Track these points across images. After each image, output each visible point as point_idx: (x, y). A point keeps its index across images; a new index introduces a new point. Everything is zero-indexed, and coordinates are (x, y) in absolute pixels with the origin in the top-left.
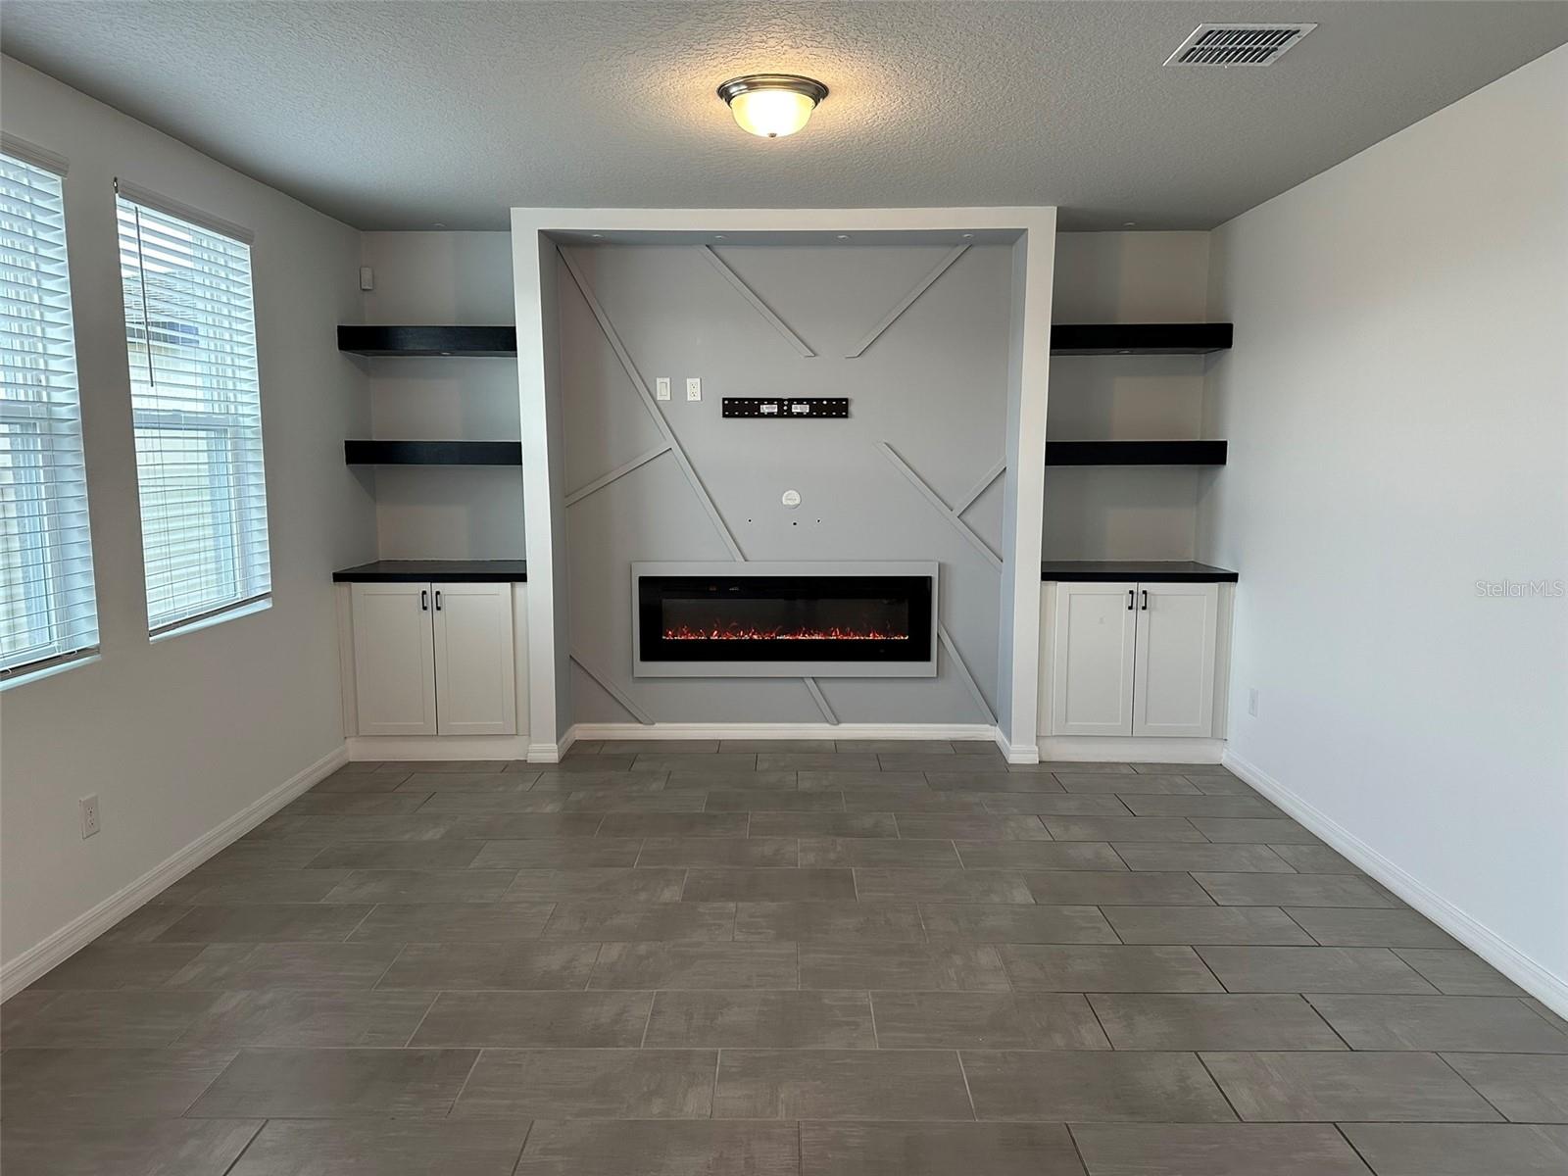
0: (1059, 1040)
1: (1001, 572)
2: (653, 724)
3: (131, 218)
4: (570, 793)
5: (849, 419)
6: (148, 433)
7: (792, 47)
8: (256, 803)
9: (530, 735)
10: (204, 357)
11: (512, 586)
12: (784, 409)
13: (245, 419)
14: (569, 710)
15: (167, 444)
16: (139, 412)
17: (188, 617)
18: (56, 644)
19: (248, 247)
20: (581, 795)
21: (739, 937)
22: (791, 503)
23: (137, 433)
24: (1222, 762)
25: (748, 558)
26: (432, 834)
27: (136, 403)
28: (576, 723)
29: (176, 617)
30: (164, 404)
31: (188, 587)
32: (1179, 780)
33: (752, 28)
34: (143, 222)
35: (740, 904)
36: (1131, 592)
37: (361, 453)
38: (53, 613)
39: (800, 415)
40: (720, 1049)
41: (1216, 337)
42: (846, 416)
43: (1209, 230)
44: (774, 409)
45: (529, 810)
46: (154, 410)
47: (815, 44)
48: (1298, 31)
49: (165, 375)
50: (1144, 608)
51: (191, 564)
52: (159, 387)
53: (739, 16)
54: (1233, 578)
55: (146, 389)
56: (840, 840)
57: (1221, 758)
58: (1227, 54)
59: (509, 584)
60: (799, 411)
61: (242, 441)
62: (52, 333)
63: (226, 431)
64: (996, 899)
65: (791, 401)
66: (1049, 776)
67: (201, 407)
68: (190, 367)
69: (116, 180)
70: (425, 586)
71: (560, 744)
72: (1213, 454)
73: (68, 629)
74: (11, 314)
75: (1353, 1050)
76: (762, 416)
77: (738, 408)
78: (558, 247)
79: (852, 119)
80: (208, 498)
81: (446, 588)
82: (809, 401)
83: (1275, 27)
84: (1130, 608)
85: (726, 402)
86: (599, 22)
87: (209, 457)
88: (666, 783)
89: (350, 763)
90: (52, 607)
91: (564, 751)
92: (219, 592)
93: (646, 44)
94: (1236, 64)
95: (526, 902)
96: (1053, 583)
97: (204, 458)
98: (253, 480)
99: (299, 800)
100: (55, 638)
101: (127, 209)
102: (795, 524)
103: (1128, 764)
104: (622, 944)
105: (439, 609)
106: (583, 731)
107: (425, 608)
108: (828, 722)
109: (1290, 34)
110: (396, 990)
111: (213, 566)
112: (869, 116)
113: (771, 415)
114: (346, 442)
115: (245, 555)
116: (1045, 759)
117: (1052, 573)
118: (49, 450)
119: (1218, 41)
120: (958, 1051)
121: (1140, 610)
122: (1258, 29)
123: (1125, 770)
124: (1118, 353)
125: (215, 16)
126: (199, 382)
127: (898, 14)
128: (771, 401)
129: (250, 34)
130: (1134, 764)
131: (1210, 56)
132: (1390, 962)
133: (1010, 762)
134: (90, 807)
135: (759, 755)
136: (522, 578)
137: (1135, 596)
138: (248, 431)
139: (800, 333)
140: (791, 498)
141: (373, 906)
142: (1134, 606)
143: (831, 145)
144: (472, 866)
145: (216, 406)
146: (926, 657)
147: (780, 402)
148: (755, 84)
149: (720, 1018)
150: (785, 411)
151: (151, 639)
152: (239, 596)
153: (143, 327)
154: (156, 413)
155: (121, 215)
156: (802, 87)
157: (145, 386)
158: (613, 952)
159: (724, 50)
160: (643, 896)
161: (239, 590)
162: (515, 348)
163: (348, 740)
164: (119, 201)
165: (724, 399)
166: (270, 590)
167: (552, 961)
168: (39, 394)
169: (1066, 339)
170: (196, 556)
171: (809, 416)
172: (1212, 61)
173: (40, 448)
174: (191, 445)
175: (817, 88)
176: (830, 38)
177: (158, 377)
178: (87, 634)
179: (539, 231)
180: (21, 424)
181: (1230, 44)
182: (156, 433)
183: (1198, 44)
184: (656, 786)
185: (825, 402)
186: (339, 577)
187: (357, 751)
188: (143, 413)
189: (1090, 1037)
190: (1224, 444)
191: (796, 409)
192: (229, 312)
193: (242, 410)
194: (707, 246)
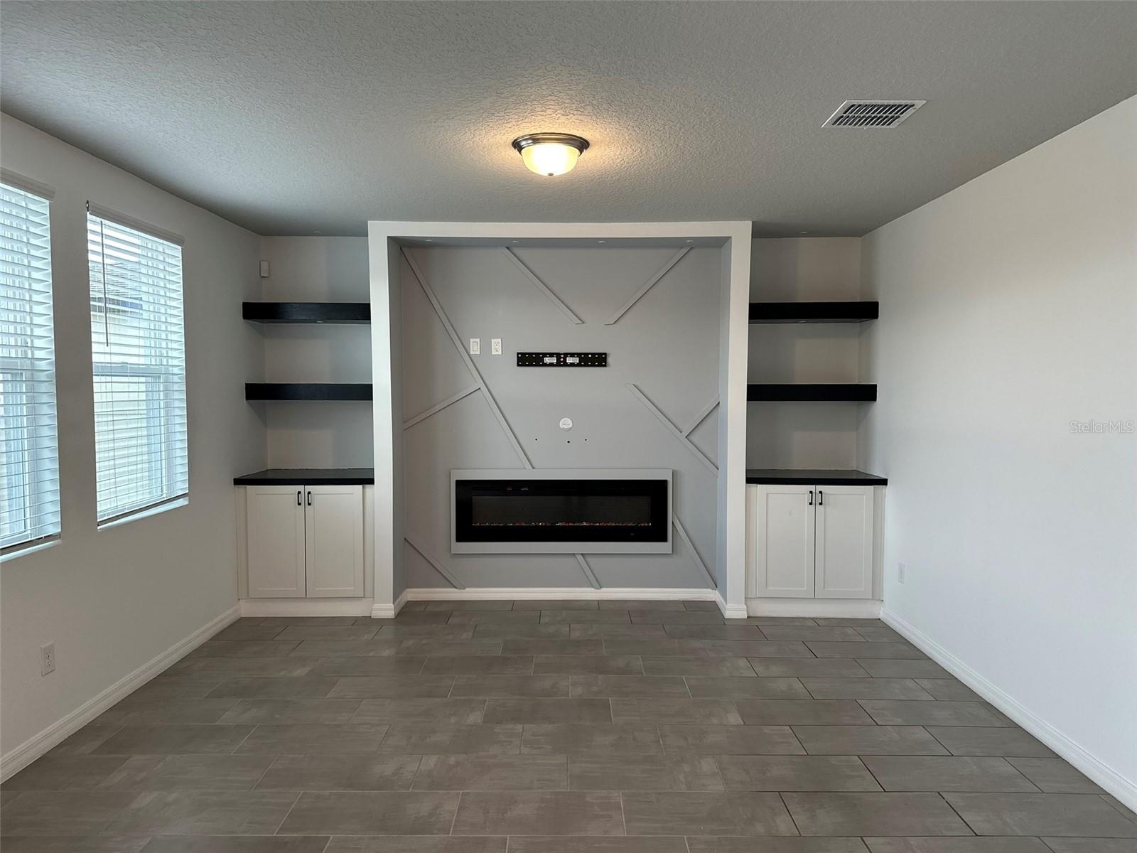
0: (760, 829)
1: (717, 477)
2: (464, 588)
3: (98, 228)
4: (402, 642)
5: (607, 368)
6: (103, 379)
7: (563, 115)
8: (171, 649)
9: (374, 598)
10: (145, 324)
11: (363, 488)
12: (561, 360)
13: (174, 369)
14: (402, 579)
15: (116, 387)
16: (97, 364)
17: (126, 511)
18: (29, 532)
19: (180, 248)
20: (410, 642)
21: (525, 750)
22: (566, 427)
23: (95, 379)
24: (880, 617)
25: (535, 466)
26: (300, 672)
27: (95, 358)
28: (408, 587)
29: (117, 511)
30: (116, 359)
31: (128, 489)
32: (850, 631)
33: (535, 102)
34: (106, 231)
35: (526, 726)
36: (811, 492)
37: (257, 392)
38: (28, 510)
39: (572, 365)
40: (508, 836)
41: (867, 311)
42: (605, 366)
43: (860, 236)
44: (554, 360)
45: (371, 654)
46: (108, 363)
47: (579, 113)
48: (913, 105)
49: (117, 337)
50: (821, 504)
51: (129, 473)
52: (112, 347)
53: (526, 94)
54: (884, 482)
55: (103, 348)
56: (600, 677)
57: (879, 614)
58: (866, 120)
59: (361, 486)
60: (571, 362)
61: (171, 384)
62: (37, 309)
63: (159, 377)
64: (715, 721)
65: (566, 355)
66: (754, 627)
67: (142, 361)
68: (135, 332)
69: (88, 202)
70: (300, 488)
71: (396, 603)
72: (867, 393)
73: (38, 520)
74: (8, 284)
75: (977, 835)
76: (545, 365)
77: (528, 360)
78: (401, 248)
79: (606, 163)
80: (146, 425)
81: (315, 489)
82: (579, 355)
83: (897, 102)
84: (811, 504)
85: (520, 356)
86: (429, 98)
87: (146, 396)
88: (473, 634)
89: (242, 618)
90: (28, 505)
91: (399, 609)
92: (150, 493)
93: (462, 112)
94: (872, 126)
95: (368, 724)
96: (755, 485)
97: (143, 396)
98: (178, 412)
99: (203, 646)
100: (29, 528)
101: (95, 222)
102: (569, 442)
103: (813, 619)
104: (437, 756)
105: (309, 504)
106: (414, 594)
107: (299, 504)
108: (593, 587)
109: (908, 107)
110: (269, 790)
111: (147, 474)
112: (618, 161)
113: (551, 365)
114: (246, 384)
115: (170, 467)
116: (751, 615)
117: (754, 478)
118: (32, 392)
119: (858, 111)
120: (685, 837)
121: (818, 506)
122: (886, 104)
123: (810, 624)
124: (797, 322)
125: (162, 93)
126: (142, 342)
127: (636, 93)
128: (551, 355)
129: (185, 105)
130: (816, 618)
131: (854, 121)
132: (1003, 767)
133: (726, 617)
134: (48, 653)
135: (542, 612)
136: (371, 481)
137: (814, 495)
138: (175, 377)
139: (572, 307)
140: (566, 423)
141: (254, 726)
142: (814, 502)
143: (592, 180)
144: (328, 696)
145: (153, 359)
146: (664, 539)
147: (558, 355)
148: (538, 139)
149: (509, 813)
150: (562, 362)
151: (99, 528)
152: (165, 495)
153: (102, 305)
154: (109, 365)
155: (90, 226)
156: (571, 142)
157: (102, 345)
158: (431, 762)
159: (517, 117)
160: (453, 720)
161: (165, 492)
162: (369, 318)
163: (241, 601)
164: (89, 216)
165: (518, 354)
166: (187, 491)
167: (386, 769)
168: (26, 352)
169: (759, 312)
170: (134, 467)
171: (579, 365)
172: (855, 125)
173: (24, 391)
174: (134, 387)
175: (581, 142)
176: (589, 109)
177: (112, 339)
178: (52, 525)
179: (388, 237)
180: (12, 374)
181: (867, 113)
182: (109, 379)
183: (845, 113)
184: (467, 635)
185: (590, 356)
186: (238, 482)
187: (248, 609)
188: (100, 365)
189: (783, 825)
190: (875, 386)
191: (569, 360)
192: (165, 284)
193: (172, 362)
194: (507, 248)
